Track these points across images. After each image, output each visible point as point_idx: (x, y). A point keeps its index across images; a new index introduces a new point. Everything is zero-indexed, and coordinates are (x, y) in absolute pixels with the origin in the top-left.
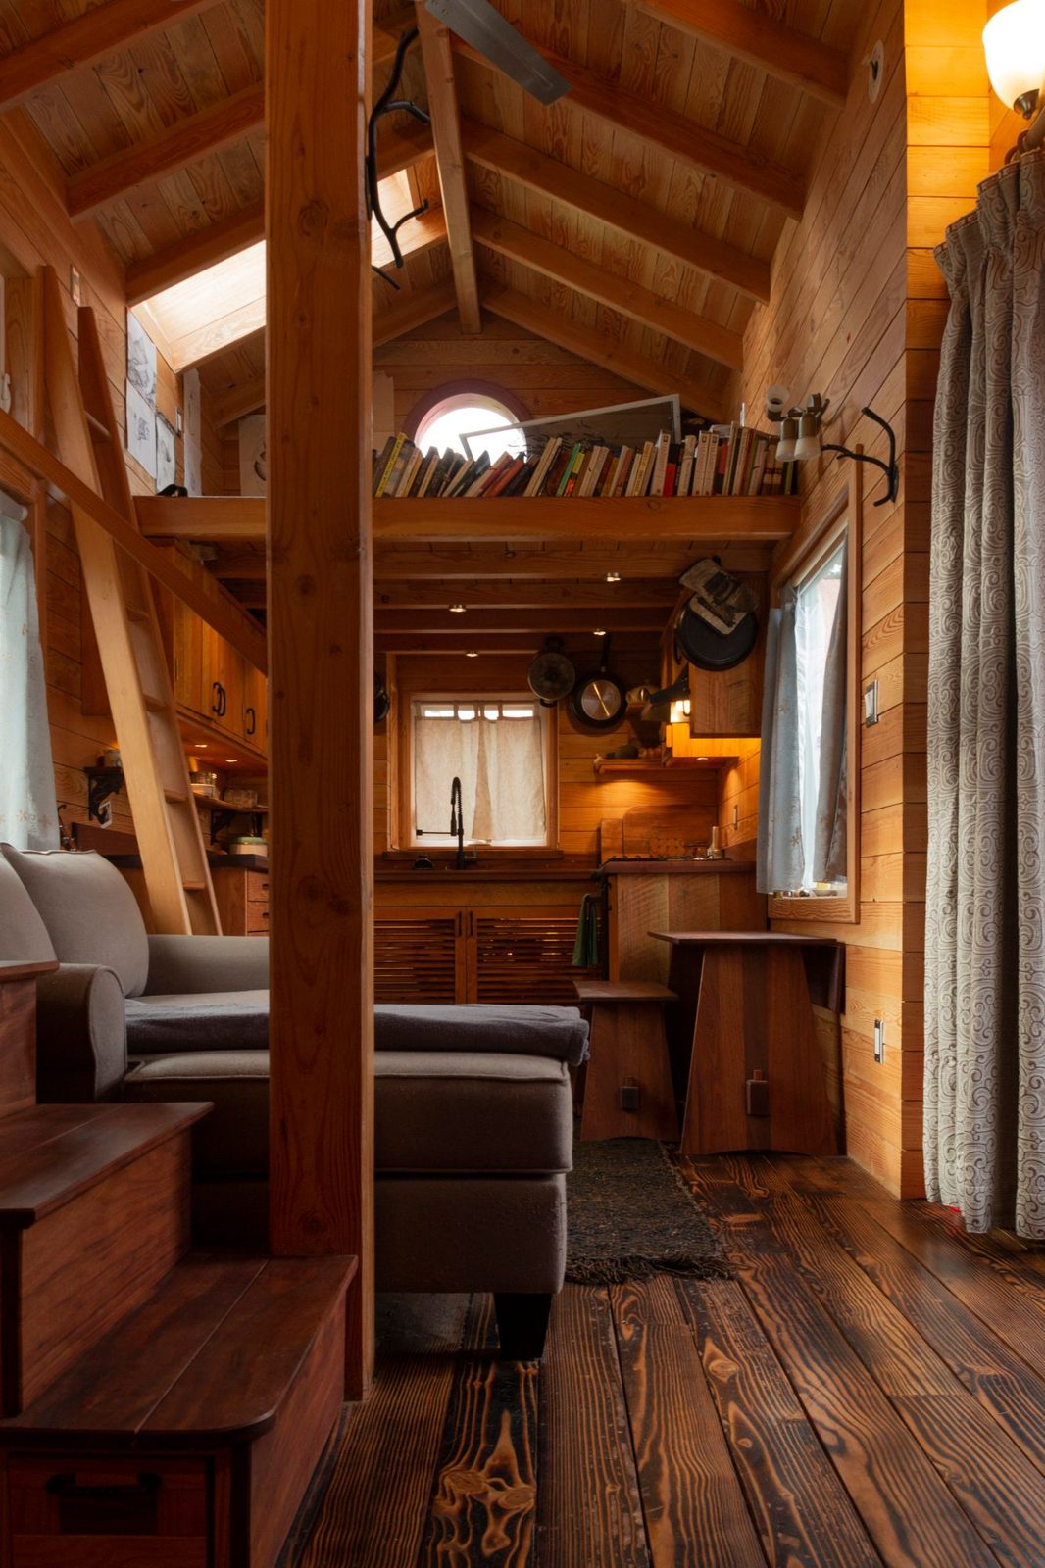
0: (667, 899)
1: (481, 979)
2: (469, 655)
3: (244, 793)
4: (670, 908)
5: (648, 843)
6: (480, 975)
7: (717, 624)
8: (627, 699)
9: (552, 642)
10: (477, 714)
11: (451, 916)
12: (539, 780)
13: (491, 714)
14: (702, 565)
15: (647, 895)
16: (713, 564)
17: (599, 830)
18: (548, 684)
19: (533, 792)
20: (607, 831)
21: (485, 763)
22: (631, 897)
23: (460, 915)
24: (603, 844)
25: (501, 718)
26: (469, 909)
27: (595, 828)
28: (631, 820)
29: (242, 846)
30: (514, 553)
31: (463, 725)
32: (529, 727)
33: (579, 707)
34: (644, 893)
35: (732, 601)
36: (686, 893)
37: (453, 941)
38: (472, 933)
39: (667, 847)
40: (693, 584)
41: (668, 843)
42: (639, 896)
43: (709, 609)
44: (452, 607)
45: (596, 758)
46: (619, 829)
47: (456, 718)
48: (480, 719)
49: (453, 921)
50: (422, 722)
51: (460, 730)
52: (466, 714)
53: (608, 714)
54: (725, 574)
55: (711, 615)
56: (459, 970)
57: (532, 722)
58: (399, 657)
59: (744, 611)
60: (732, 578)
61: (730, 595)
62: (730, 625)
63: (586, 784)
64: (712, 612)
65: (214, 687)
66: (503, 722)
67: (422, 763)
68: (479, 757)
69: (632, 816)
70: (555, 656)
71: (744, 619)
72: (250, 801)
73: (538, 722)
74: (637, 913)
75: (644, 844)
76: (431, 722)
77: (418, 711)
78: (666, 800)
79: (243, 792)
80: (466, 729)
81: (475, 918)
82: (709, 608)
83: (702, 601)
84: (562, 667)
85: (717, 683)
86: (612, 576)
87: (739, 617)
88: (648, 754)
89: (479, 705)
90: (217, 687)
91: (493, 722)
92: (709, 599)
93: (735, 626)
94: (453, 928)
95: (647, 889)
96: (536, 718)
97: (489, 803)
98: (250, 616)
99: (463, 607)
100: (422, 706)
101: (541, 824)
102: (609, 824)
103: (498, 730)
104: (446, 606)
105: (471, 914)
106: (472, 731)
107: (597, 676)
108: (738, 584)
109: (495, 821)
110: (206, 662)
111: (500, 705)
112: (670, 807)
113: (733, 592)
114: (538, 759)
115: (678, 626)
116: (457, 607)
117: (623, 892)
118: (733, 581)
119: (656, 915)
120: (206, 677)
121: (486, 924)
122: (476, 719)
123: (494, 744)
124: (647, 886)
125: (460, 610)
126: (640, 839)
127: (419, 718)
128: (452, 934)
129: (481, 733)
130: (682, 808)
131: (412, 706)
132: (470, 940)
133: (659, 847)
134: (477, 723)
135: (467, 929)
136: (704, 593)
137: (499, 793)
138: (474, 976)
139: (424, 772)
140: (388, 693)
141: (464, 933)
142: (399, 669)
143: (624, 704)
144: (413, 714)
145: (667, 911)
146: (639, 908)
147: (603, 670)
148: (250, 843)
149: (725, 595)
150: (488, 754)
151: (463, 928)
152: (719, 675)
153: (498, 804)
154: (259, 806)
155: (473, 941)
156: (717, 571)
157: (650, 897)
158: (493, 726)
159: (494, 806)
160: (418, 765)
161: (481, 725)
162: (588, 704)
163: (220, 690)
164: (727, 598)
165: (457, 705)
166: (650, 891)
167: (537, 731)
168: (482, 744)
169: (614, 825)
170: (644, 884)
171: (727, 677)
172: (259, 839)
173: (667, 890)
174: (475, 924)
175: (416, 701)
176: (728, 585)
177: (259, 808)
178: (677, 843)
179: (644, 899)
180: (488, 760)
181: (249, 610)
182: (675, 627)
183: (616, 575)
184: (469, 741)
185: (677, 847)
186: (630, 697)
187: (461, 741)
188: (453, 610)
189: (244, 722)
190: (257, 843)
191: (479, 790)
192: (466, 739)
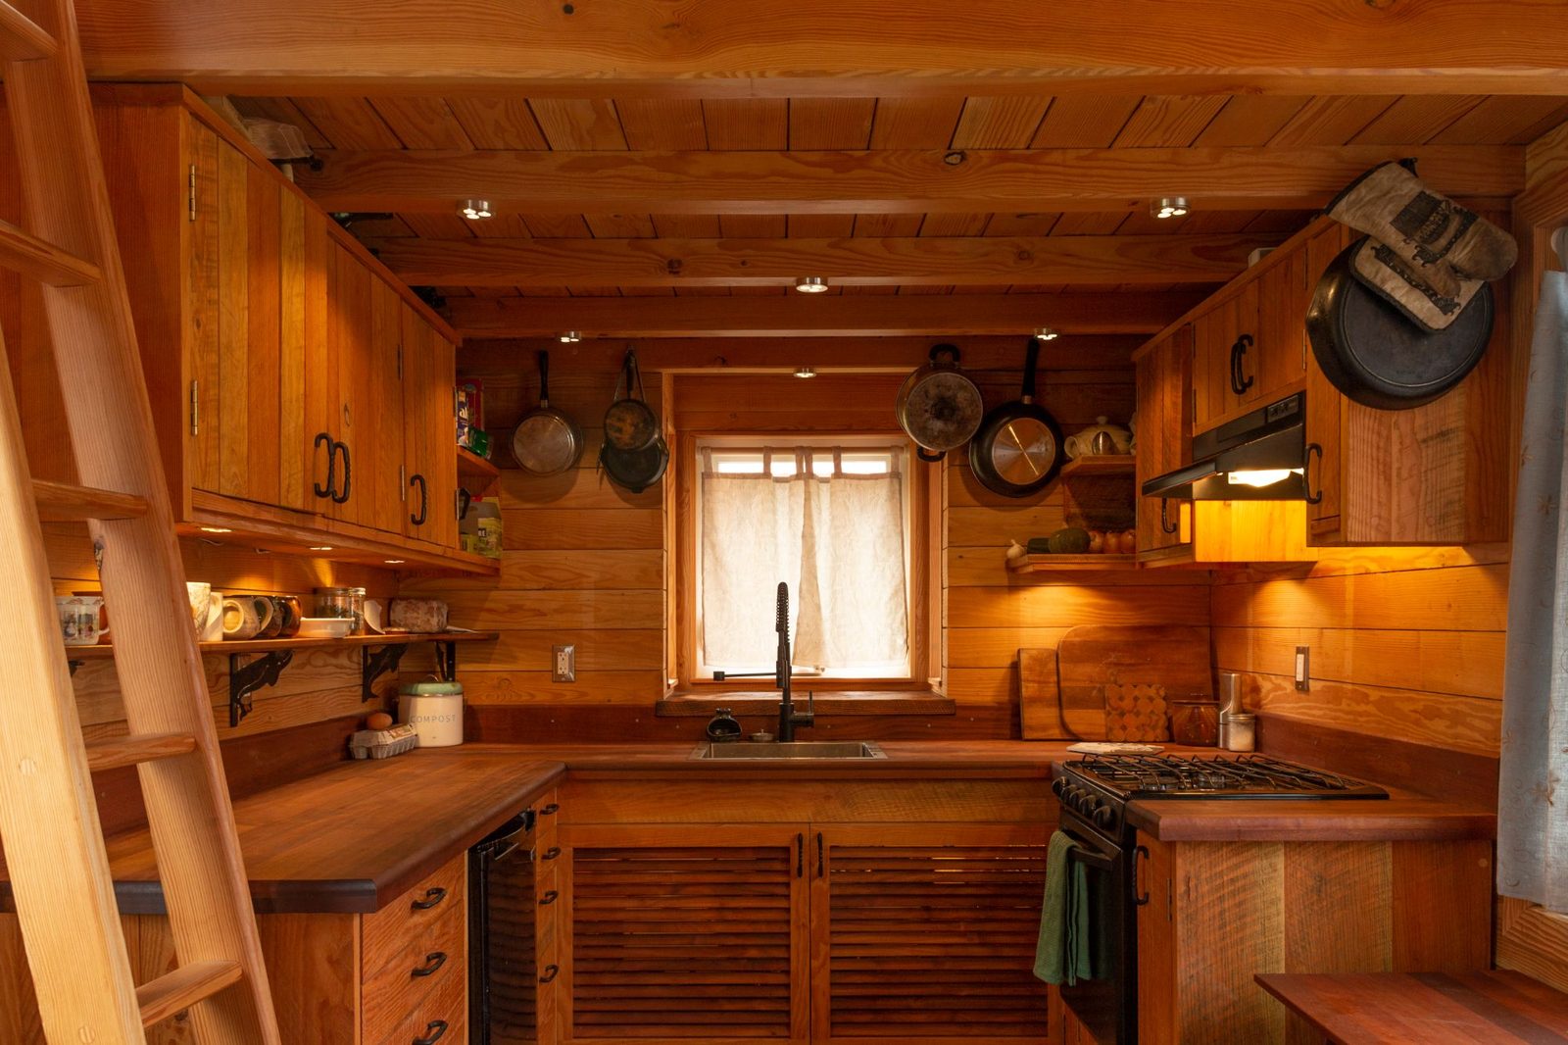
0: (1281, 892)
1: (837, 953)
2: (802, 375)
3: (423, 607)
4: (1288, 910)
5: (1101, 690)
6: (834, 946)
7: (1419, 306)
8: (1067, 449)
9: (942, 354)
10: (799, 467)
11: (782, 841)
12: (898, 574)
13: (823, 467)
14: (1383, 178)
15: (1239, 884)
16: (1406, 174)
17: (1015, 666)
18: (938, 425)
19: (889, 591)
20: (1030, 669)
21: (813, 546)
22: (1206, 888)
23: (800, 838)
24: (1025, 692)
25: (838, 474)
26: (816, 829)
27: (1008, 662)
28: (1069, 652)
29: (419, 699)
30: (963, 155)
31: (778, 485)
32: (882, 490)
33: (986, 463)
34: (1232, 881)
35: (1460, 256)
36: (1322, 880)
37: (787, 885)
38: (820, 873)
39: (1136, 699)
40: (1366, 217)
41: (1137, 693)
42: (1222, 886)
43: (1402, 274)
44: (804, 283)
45: (1012, 546)
46: (1052, 666)
47: (767, 474)
48: (806, 476)
49: (787, 850)
50: (715, 481)
51: (773, 493)
52: (784, 467)
53: (1037, 473)
54: (1438, 197)
55: (1407, 287)
56: (798, 940)
57: (886, 482)
58: (677, 378)
59: (1480, 279)
60: (1453, 204)
61: (1451, 244)
62: (1446, 307)
63: (993, 590)
64: (1409, 281)
65: (317, 445)
66: (842, 481)
67: (713, 546)
68: (803, 536)
69: (1073, 644)
70: (949, 378)
71: (1477, 297)
72: (434, 621)
73: (896, 481)
74: (1217, 923)
75: (1094, 693)
76: (726, 483)
77: (708, 464)
78: (1130, 618)
79: (421, 604)
80: (782, 491)
81: (827, 844)
82: (1402, 269)
83: (1385, 254)
84: (961, 396)
85: (1395, 435)
86: (1174, 205)
87: (1468, 290)
88: (1105, 542)
89: (805, 454)
90: (324, 442)
91: (825, 481)
92: (1408, 251)
93: (1457, 311)
94: (787, 861)
95: (1240, 872)
96: (895, 475)
97: (818, 608)
98: (415, 299)
99: (824, 283)
100: (715, 456)
101: (900, 641)
102: (1031, 657)
103: (832, 494)
104: (789, 281)
105: (819, 837)
106: (791, 495)
107: (1015, 411)
108: (1469, 219)
109: (827, 637)
110: (293, 388)
111: (837, 452)
112: (1135, 629)
113: (1460, 233)
114: (895, 542)
115: (1322, 311)
116: (813, 283)
117: (1188, 881)
118: (1457, 211)
119: (1258, 928)
120: (293, 423)
121: (846, 857)
122: (798, 477)
123: (826, 515)
124: (1237, 866)
125: (817, 288)
126: (1087, 684)
127: (708, 475)
128: (787, 873)
129: (807, 499)
130: (1156, 632)
131: (699, 458)
132: (817, 883)
133: (1121, 699)
134: (801, 483)
135: (811, 864)
136: (1394, 238)
137: (834, 593)
138: (824, 949)
139: (717, 560)
140: (664, 437)
141: (805, 871)
142: (678, 398)
143: (1061, 458)
144: (700, 468)
145: (1282, 918)
146: (1222, 913)
147: (1027, 400)
148: (433, 695)
149: (1443, 242)
150: (817, 532)
151: (805, 863)
152: (1401, 419)
153: (832, 610)
154: (449, 628)
155: (822, 885)
156: (1418, 190)
157: (1244, 889)
158: (825, 487)
159: (825, 612)
160: (708, 550)
161: (807, 485)
162: (1000, 454)
163: (335, 446)
164: (1448, 249)
165: (768, 452)
166: (1245, 876)
167: (896, 496)
168: (808, 516)
169: (1040, 659)
170: (1234, 860)
171: (1419, 421)
172: (448, 687)
173: (1282, 872)
174: (826, 854)
175: (704, 448)
176: (1446, 219)
177: (448, 632)
178: (1152, 692)
179: (1233, 894)
180: (817, 539)
181: (417, 290)
182: (1315, 313)
183: (1181, 201)
184: (787, 507)
185: (1151, 699)
186: (1073, 444)
187: (774, 512)
188: (803, 288)
189: (405, 504)
190: (446, 694)
191: (804, 587)
192: (782, 509)
